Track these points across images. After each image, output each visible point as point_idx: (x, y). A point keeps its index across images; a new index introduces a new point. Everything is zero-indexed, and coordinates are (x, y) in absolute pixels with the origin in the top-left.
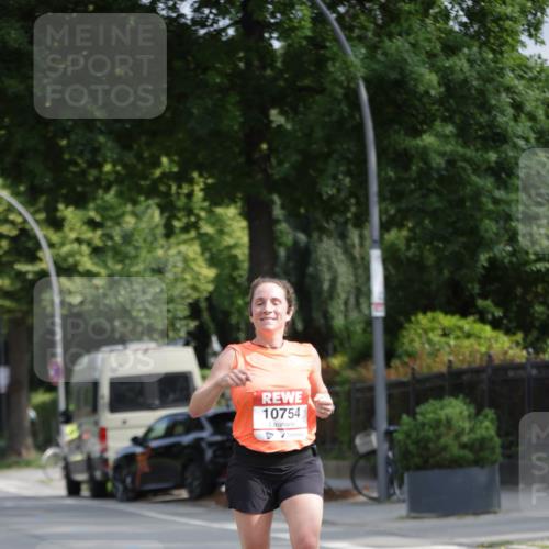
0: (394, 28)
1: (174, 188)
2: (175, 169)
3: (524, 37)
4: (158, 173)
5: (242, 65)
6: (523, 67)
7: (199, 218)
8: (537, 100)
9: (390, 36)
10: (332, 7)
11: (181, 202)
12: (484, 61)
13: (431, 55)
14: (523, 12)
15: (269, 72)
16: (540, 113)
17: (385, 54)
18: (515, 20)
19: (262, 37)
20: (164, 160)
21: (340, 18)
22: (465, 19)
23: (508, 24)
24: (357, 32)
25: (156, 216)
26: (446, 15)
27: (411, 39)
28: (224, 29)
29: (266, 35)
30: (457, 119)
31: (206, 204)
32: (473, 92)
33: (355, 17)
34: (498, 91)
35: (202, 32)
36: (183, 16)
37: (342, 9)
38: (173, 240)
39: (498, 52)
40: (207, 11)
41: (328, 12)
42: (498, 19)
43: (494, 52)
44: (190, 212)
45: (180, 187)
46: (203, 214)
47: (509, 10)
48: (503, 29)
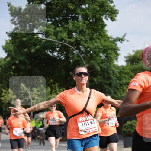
0: (92, 59)
1: (53, 85)
2: (53, 82)
3: (115, 61)
4: (50, 82)
5: (65, 64)
6: (114, 66)
7: (57, 91)
8: (117, 71)
9: (91, 60)
10: (81, 54)
11: (54, 88)
12: (108, 65)
13: (99, 64)
14: (115, 56)
15: (70, 65)
16: (118, 74)
17: (90, 63)
18: (113, 58)
19: (69, 60)
20: (51, 80)
21: (83, 57)
22: (104, 57)
23: (112, 58)
24: (85, 59)
25: (50, 90)
26: (101, 57)
27: (95, 61)
28: (62, 58)
29: (70, 59)
30: (103, 75)
31: (58, 88)
32: (106, 70)
33: (85, 57)
34: (110, 70)
35: (58, 58)
36: (55, 55)
37: (83, 55)
38: (52, 94)
39: (110, 63)
40: (59, 55)
41: (80, 55)
42: (110, 58)
43: (109, 63)
44: (55, 89)
45: (54, 85)
46: (58, 90)
47: (112, 56)
48: (111, 59)
